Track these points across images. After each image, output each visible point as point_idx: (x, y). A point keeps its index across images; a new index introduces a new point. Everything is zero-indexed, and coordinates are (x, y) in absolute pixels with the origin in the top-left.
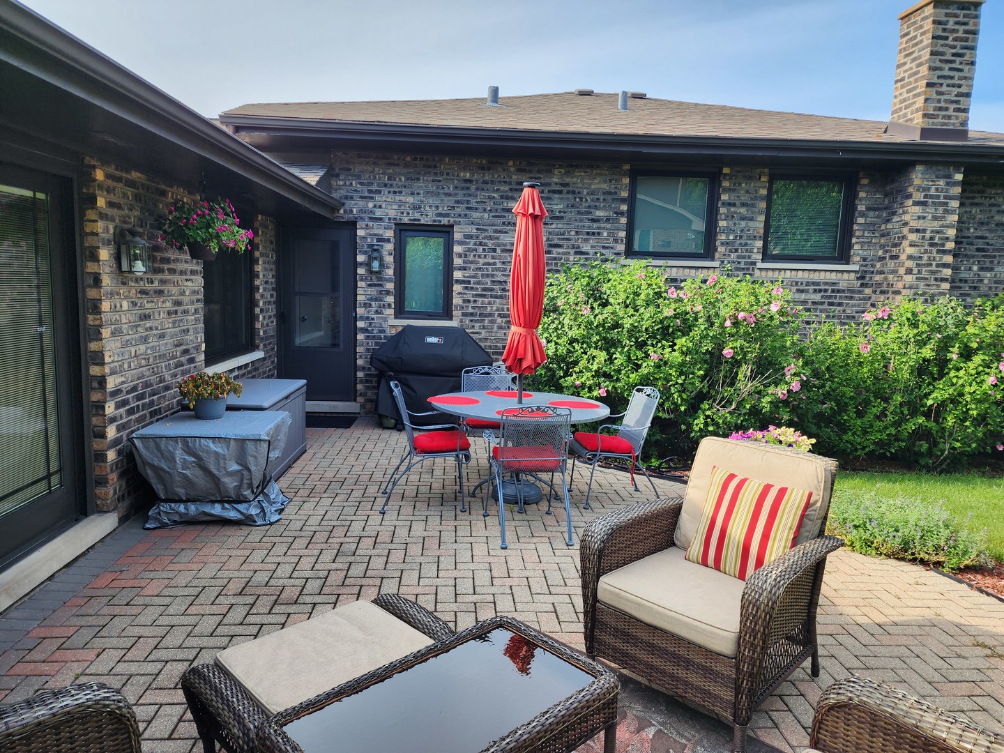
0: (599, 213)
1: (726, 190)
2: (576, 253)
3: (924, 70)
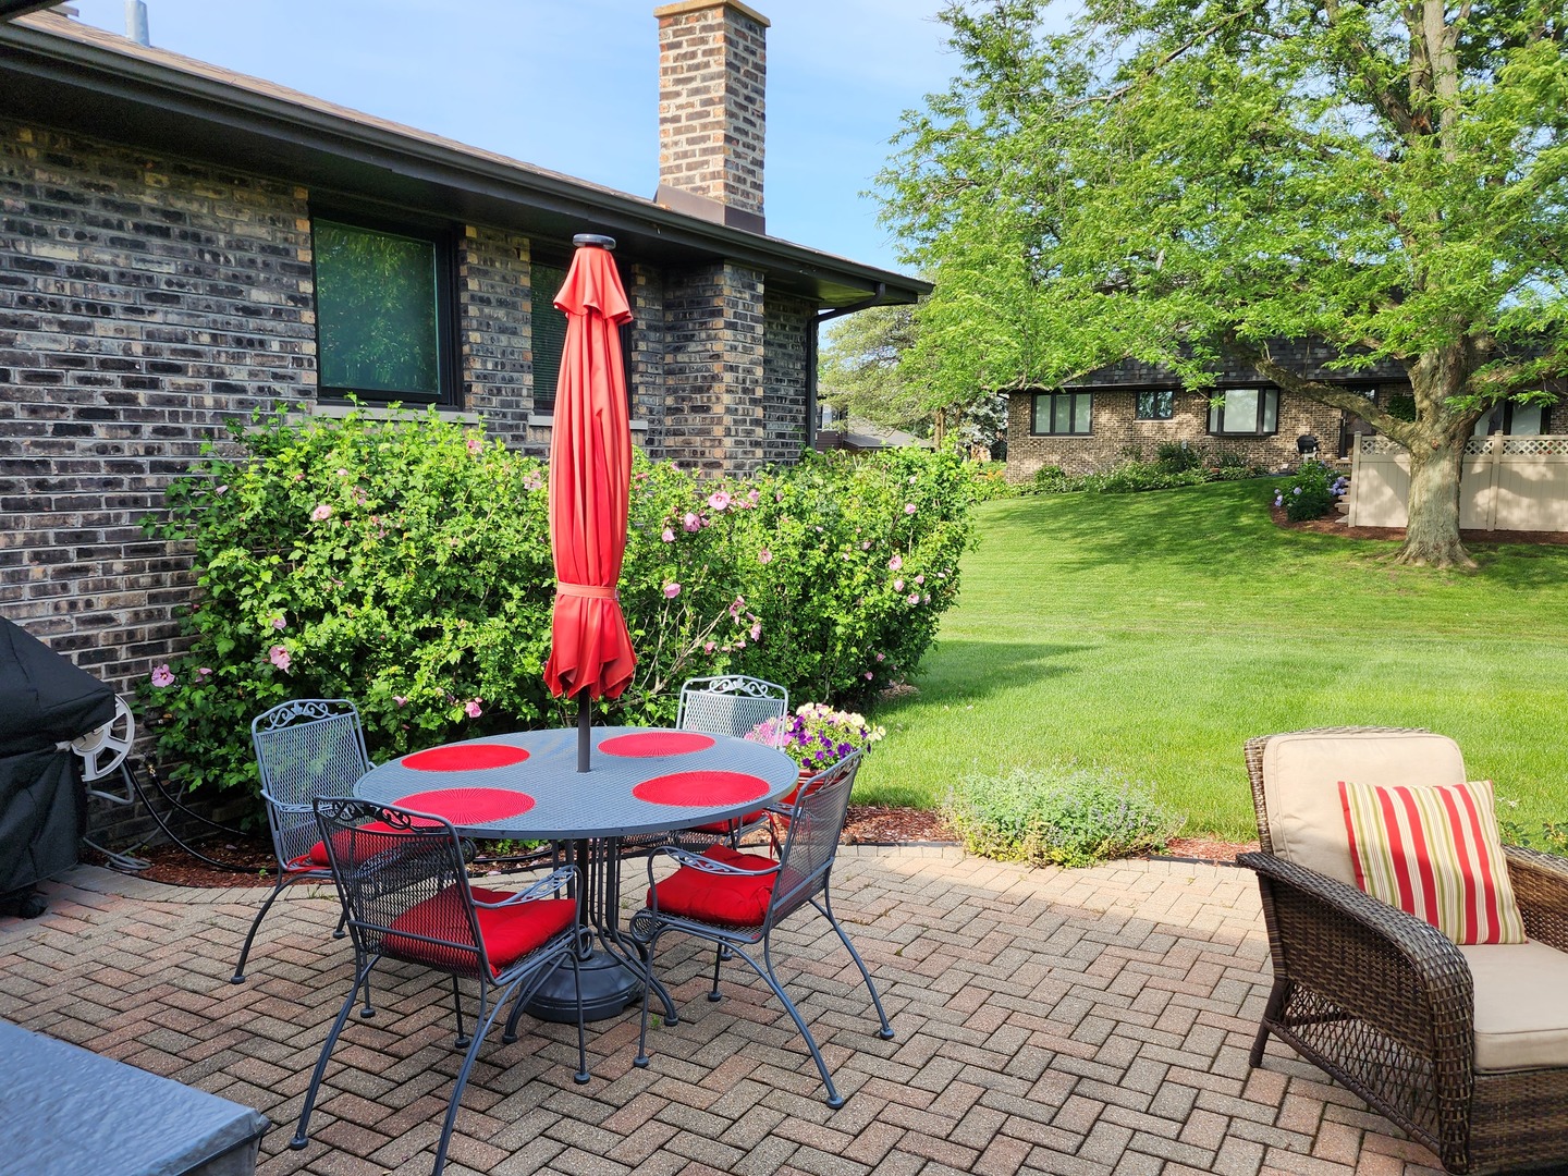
0: (258, 296)
1: (474, 271)
2: (218, 388)
3: (718, 113)
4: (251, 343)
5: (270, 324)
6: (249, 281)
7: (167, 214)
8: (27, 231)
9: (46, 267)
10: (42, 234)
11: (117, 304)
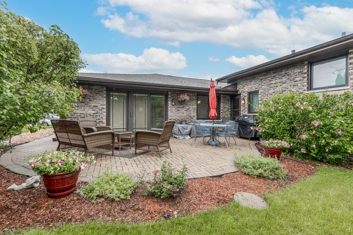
0: (297, 79)
4: (296, 85)
5: (299, 82)
6: (296, 77)
7: (285, 74)
8: (271, 81)
9: (272, 84)
10: (272, 81)
11: (279, 85)
